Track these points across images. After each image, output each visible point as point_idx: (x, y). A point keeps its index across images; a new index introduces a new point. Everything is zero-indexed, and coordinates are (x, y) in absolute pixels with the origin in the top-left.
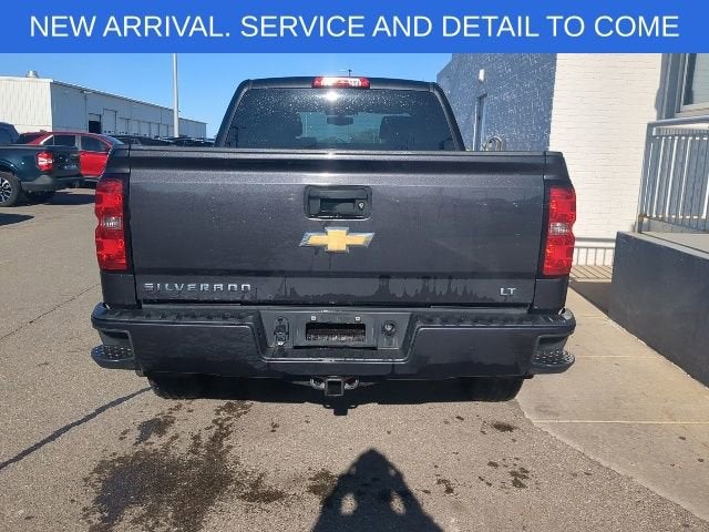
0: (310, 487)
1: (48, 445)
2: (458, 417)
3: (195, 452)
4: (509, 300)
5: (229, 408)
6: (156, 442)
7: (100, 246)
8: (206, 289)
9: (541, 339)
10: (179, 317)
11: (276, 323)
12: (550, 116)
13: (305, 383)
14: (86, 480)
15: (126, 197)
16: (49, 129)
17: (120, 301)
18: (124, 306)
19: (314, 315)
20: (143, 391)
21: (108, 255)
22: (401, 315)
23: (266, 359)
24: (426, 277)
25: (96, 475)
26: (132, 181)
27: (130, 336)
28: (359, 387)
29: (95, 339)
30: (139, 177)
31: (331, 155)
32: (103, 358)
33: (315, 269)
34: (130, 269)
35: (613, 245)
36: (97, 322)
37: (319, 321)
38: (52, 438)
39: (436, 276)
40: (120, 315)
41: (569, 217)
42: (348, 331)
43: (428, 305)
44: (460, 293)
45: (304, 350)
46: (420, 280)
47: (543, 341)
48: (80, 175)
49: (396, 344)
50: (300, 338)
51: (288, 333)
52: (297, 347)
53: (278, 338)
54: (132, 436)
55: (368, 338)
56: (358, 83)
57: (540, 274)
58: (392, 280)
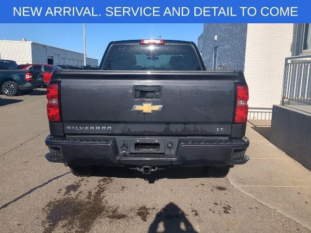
0: (137, 213)
1: (28, 195)
2: (202, 184)
3: (89, 198)
4: (221, 133)
5: (104, 180)
6: (73, 194)
7: (49, 111)
8: (93, 129)
9: (234, 150)
10: (81, 141)
11: (122, 143)
12: (245, 55)
13: (135, 169)
14: (43, 209)
15: (59, 91)
16: (31, 63)
17: (57, 134)
18: (59, 136)
19: (138, 140)
20: (68, 173)
21: (52, 115)
22: (175, 140)
23: (118, 158)
24: (185, 123)
25: (47, 207)
26: (62, 84)
27: (61, 149)
28: (157, 171)
29: (47, 150)
30: (65, 82)
31: (149, 73)
32: (50, 158)
33: (138, 120)
34: (61, 120)
35: (271, 111)
36: (48, 143)
37: (140, 142)
38: (29, 192)
39: (189, 123)
40: (57, 140)
41: (246, 98)
42: (152, 146)
43: (186, 136)
44: (200, 130)
45: (134, 155)
46: (183, 125)
47: (236, 151)
48: (43, 82)
49: (173, 152)
50: (132, 149)
51: (127, 147)
52: (131, 153)
53: (123, 150)
54: (63, 192)
55: (161, 150)
56: (159, 42)
57: (234, 122)
58: (171, 125)
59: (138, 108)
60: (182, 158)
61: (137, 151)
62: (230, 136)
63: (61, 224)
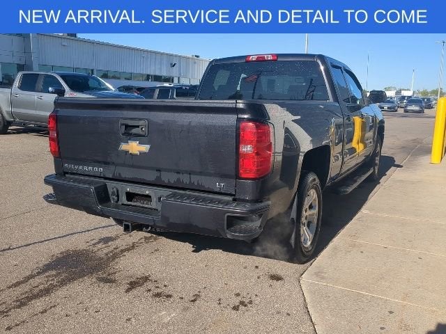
4: (221, 191)
5: (148, 238)
19: (129, 188)
23: (100, 207)
24: (178, 172)
33: (126, 163)
34: (60, 156)
37: (131, 192)
39: (183, 172)
44: (196, 184)
46: (176, 174)
50: (124, 200)
51: (118, 196)
52: (123, 204)
53: (113, 198)
54: (93, 242)
55: (154, 204)
56: (270, 58)
57: (238, 177)
58: (163, 173)
59: (124, 147)
60: (165, 218)
61: (129, 203)
62: (234, 195)
63: (47, 274)
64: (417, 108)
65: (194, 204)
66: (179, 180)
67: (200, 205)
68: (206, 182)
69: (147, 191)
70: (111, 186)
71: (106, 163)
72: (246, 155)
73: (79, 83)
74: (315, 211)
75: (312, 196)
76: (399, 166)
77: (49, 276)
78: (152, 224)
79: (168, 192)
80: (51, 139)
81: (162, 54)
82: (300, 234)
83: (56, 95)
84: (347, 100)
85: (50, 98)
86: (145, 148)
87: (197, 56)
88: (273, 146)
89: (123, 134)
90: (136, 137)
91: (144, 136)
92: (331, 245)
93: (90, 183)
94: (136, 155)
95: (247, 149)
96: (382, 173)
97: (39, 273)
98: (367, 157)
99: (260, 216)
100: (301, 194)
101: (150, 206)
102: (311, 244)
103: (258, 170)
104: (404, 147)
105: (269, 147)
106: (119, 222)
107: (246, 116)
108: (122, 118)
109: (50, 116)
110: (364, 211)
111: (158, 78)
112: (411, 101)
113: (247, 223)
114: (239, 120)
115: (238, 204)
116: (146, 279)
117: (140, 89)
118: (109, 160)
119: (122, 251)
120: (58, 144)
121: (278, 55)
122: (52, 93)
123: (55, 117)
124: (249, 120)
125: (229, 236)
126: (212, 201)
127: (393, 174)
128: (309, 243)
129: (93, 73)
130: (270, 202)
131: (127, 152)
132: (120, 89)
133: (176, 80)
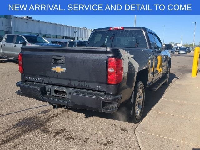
4: (99, 90)
5: (64, 111)
6: (41, 115)
23: (43, 97)
33: (55, 76)
37: (57, 90)
38: (25, 110)
39: (81, 81)
44: (87, 86)
46: (78, 82)
50: (53, 94)
51: (51, 92)
52: (53, 96)
53: (48, 93)
54: (38, 113)
55: (67, 96)
56: (121, 29)
57: (107, 83)
58: (71, 81)
59: (54, 69)
60: (72, 102)
61: (56, 95)
62: (105, 92)
63: (17, 128)
64: (184, 52)
65: (87, 96)
66: (79, 84)
67: (90, 96)
68: (92, 86)
69: (64, 89)
70: (48, 87)
71: (45, 76)
72: (111, 73)
73: (32, 39)
74: (141, 99)
75: (140, 92)
76: (177, 78)
77: (18, 129)
78: (67, 105)
79: (74, 90)
80: (20, 65)
81: (70, 27)
82: (135, 110)
83: (22, 45)
84: (155, 48)
85: (19, 46)
86: (64, 70)
87: (86, 28)
88: (124, 69)
89: (54, 63)
90: (60, 64)
91: (63, 64)
92: (148, 114)
93: (37, 86)
94: (59, 73)
95: (111, 70)
96: (170, 81)
97: (13, 128)
98: (163, 74)
99: (117, 102)
100: (136, 91)
101: (66, 97)
102: (140, 114)
103: (116, 80)
104: (179, 69)
105: (122, 69)
106: (51, 104)
107: (111, 55)
108: (53, 55)
109: (19, 54)
110: (163, 98)
111: (68, 38)
112: (181, 49)
113: (111, 105)
114: (108, 57)
115: (107, 96)
116: (63, 131)
117: (60, 43)
118: (47, 75)
119: (52, 117)
120: (23, 67)
121: (124, 27)
122: (20, 44)
123: (21, 55)
124: (112, 57)
125: (103, 111)
126: (95, 94)
127: (175, 82)
128: (139, 114)
129: (39, 35)
130: (122, 95)
131: (55, 71)
132: (51, 42)
133: (76, 39)
